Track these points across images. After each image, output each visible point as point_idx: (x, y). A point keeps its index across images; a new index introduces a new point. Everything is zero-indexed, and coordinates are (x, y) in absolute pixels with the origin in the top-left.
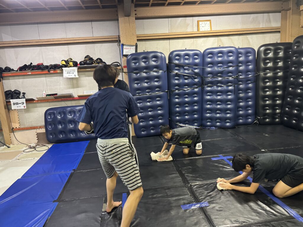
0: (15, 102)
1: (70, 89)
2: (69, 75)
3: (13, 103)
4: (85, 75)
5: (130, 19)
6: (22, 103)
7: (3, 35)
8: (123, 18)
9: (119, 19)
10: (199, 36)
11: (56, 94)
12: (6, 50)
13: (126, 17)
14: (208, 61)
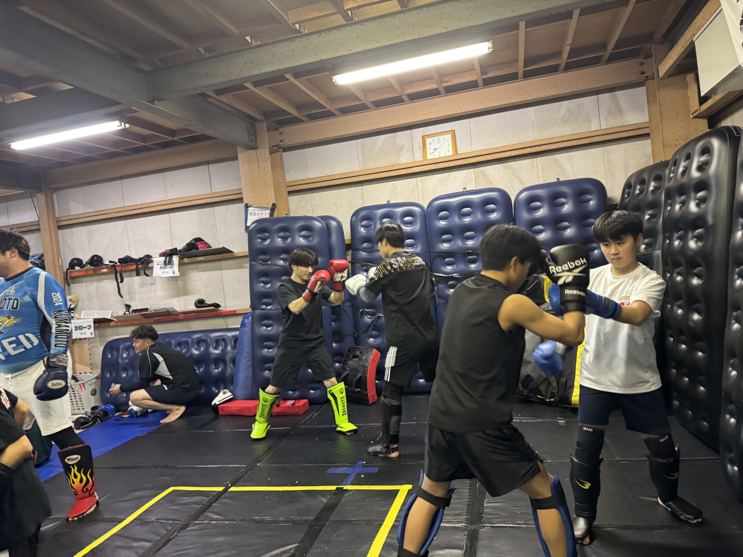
0: (78, 325)
1: (172, 298)
2: (163, 272)
3: (76, 327)
4: (198, 269)
5: (258, 153)
6: (88, 326)
7: (72, 204)
8: (245, 153)
9: (239, 156)
10: (423, 170)
11: (146, 309)
12: (76, 229)
13: (252, 151)
14: (441, 226)
